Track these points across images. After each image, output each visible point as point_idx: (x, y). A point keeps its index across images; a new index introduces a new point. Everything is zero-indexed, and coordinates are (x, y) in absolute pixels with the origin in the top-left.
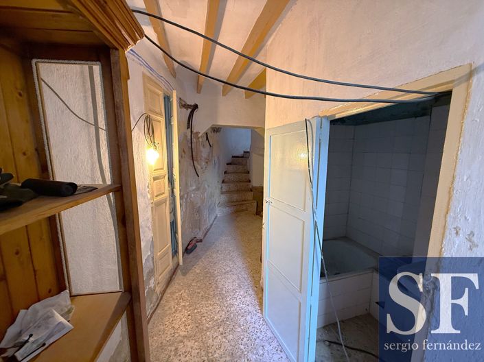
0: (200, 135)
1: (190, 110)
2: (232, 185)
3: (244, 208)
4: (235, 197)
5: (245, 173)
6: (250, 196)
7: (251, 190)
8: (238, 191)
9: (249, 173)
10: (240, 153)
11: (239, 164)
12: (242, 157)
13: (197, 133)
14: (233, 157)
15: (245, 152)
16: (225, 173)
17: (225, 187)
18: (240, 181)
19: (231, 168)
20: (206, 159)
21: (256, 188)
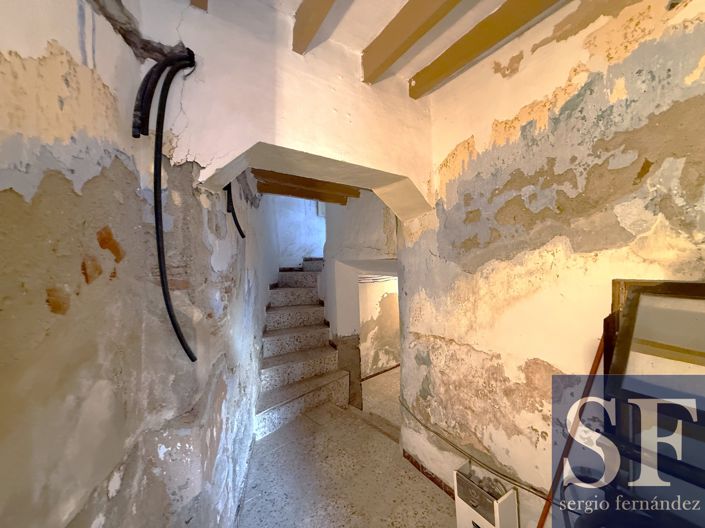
0: (204, 176)
1: (150, 63)
2: (286, 338)
3: (323, 396)
4: (299, 369)
5: (313, 305)
6: (331, 359)
7: (333, 346)
8: (304, 351)
9: (322, 303)
10: (296, 261)
11: (296, 285)
12: (301, 270)
13: (192, 166)
14: (283, 270)
15: (306, 260)
16: (269, 308)
17: (271, 346)
18: (305, 326)
19: (281, 296)
20: (226, 278)
21: (344, 340)
